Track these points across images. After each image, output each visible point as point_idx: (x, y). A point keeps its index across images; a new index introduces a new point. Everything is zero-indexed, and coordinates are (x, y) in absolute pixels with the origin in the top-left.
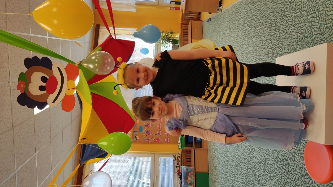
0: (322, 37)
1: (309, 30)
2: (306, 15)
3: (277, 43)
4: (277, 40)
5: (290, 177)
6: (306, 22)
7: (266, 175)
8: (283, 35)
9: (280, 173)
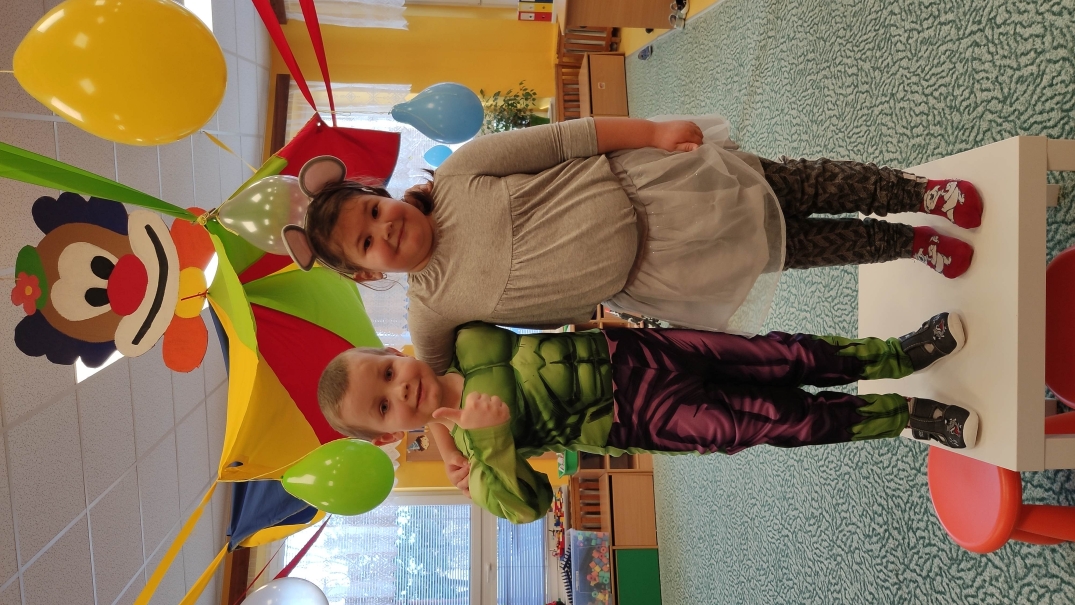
0: (1007, 110)
1: (962, 88)
2: (954, 39)
3: (866, 128)
4: (864, 118)
5: (912, 566)
6: (954, 60)
7: (839, 559)
8: (881, 103)
9: (883, 551)
